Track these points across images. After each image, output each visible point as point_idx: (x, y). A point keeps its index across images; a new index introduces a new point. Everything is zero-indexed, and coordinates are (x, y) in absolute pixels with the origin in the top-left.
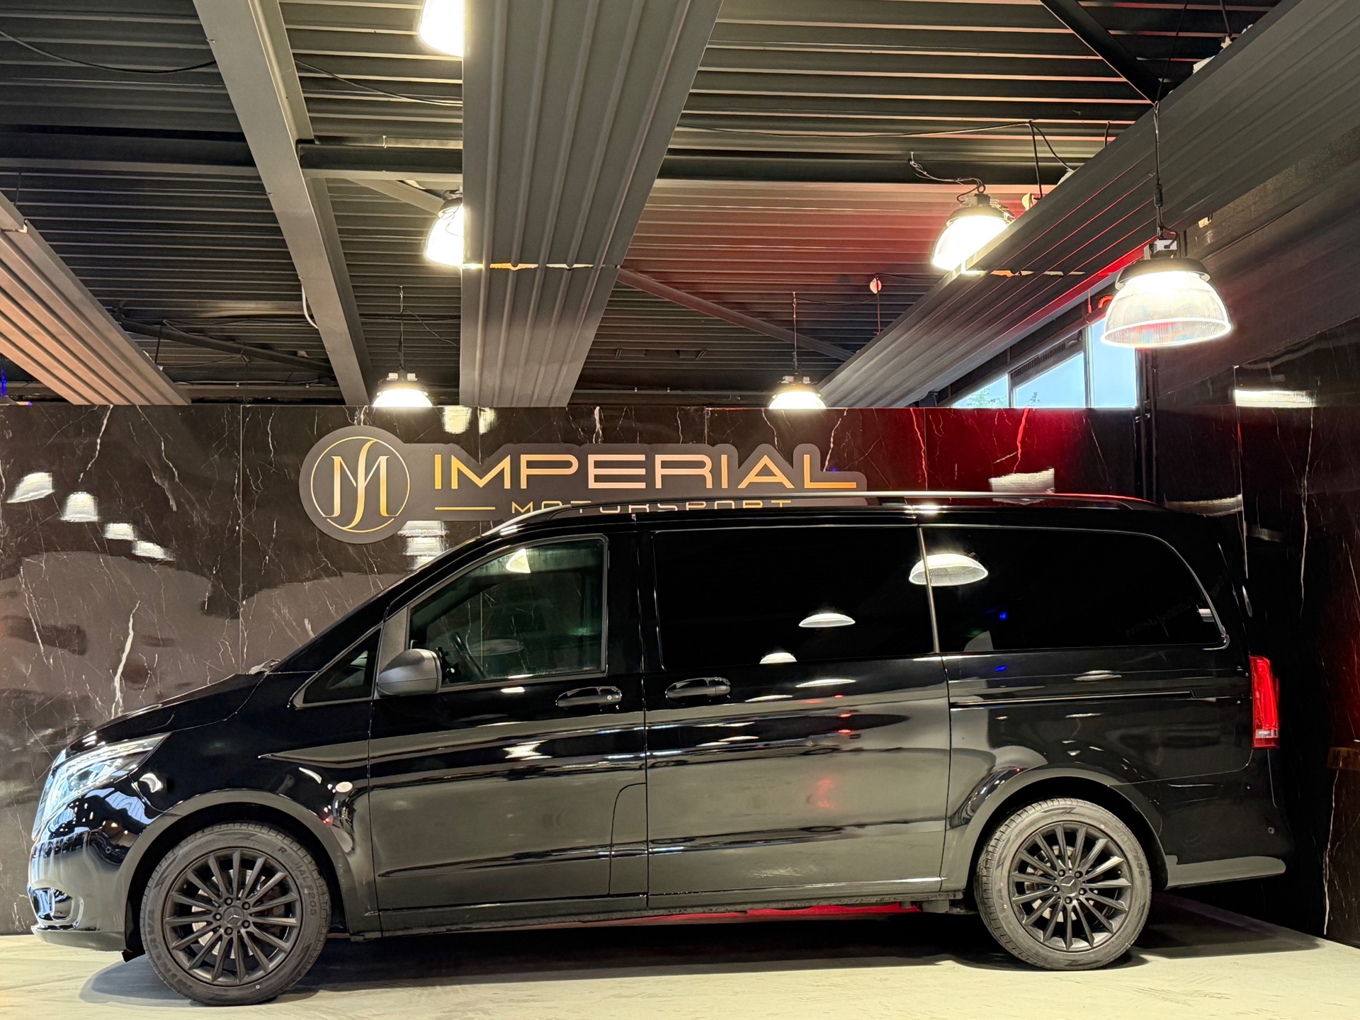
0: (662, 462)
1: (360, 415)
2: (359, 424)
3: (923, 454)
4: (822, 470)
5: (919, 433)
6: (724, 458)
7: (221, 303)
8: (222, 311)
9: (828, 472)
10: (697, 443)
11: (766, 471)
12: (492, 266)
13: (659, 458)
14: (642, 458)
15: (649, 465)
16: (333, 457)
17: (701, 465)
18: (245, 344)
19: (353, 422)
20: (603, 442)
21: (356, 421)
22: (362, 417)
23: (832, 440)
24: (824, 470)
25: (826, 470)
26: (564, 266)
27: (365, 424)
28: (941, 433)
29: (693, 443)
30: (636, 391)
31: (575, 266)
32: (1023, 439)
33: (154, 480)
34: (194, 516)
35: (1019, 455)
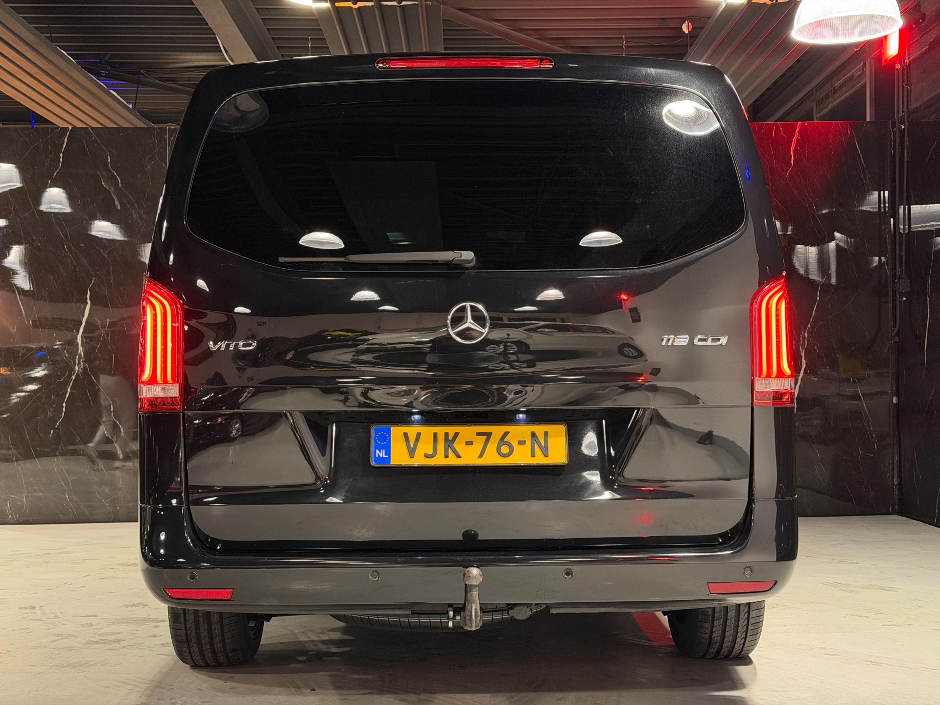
12: (337, 4)
26: (395, 3)
31: (404, 3)
32: (796, 148)
33: (103, 185)
34: (134, 213)
35: (792, 162)
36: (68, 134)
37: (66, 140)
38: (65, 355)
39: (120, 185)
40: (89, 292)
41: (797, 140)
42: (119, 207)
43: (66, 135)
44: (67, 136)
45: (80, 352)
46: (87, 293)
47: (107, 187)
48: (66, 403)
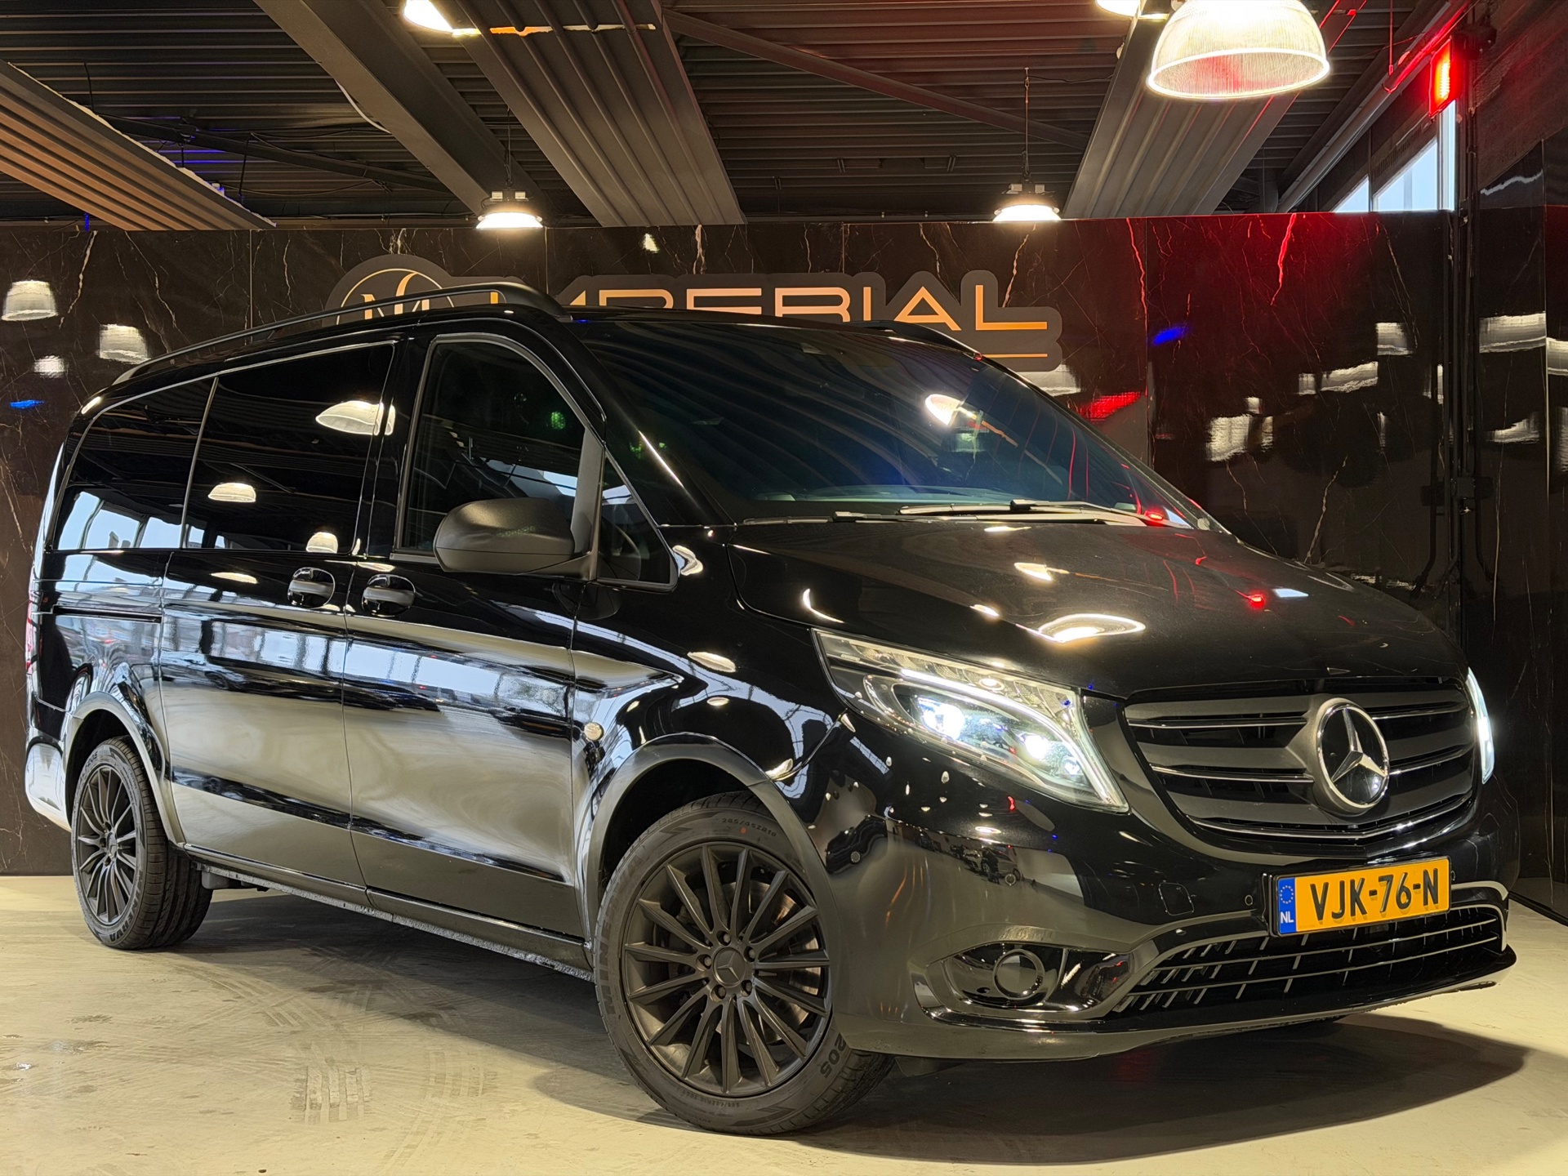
0: (785, 298)
1: (397, 240)
2: (395, 252)
3: (1142, 282)
4: (1000, 305)
5: (1137, 253)
6: (867, 291)
7: (311, 107)
8: (315, 119)
9: (1007, 308)
10: (830, 272)
11: (923, 309)
12: (494, 30)
13: (780, 293)
14: (757, 292)
15: (767, 301)
16: (364, 295)
17: (836, 300)
18: (368, 164)
19: (388, 248)
20: (705, 271)
21: (391, 249)
22: (399, 242)
23: (1015, 264)
24: (1004, 306)
25: (1006, 306)
26: (586, 28)
27: (403, 252)
28: (1169, 253)
29: (825, 272)
30: (883, 216)
31: (601, 27)
32: (1287, 256)
33: (147, 324)
35: (1280, 280)
36: (92, 243)
37: (88, 252)
39: (175, 325)
41: (1290, 241)
44: (90, 246)
47: (154, 329)
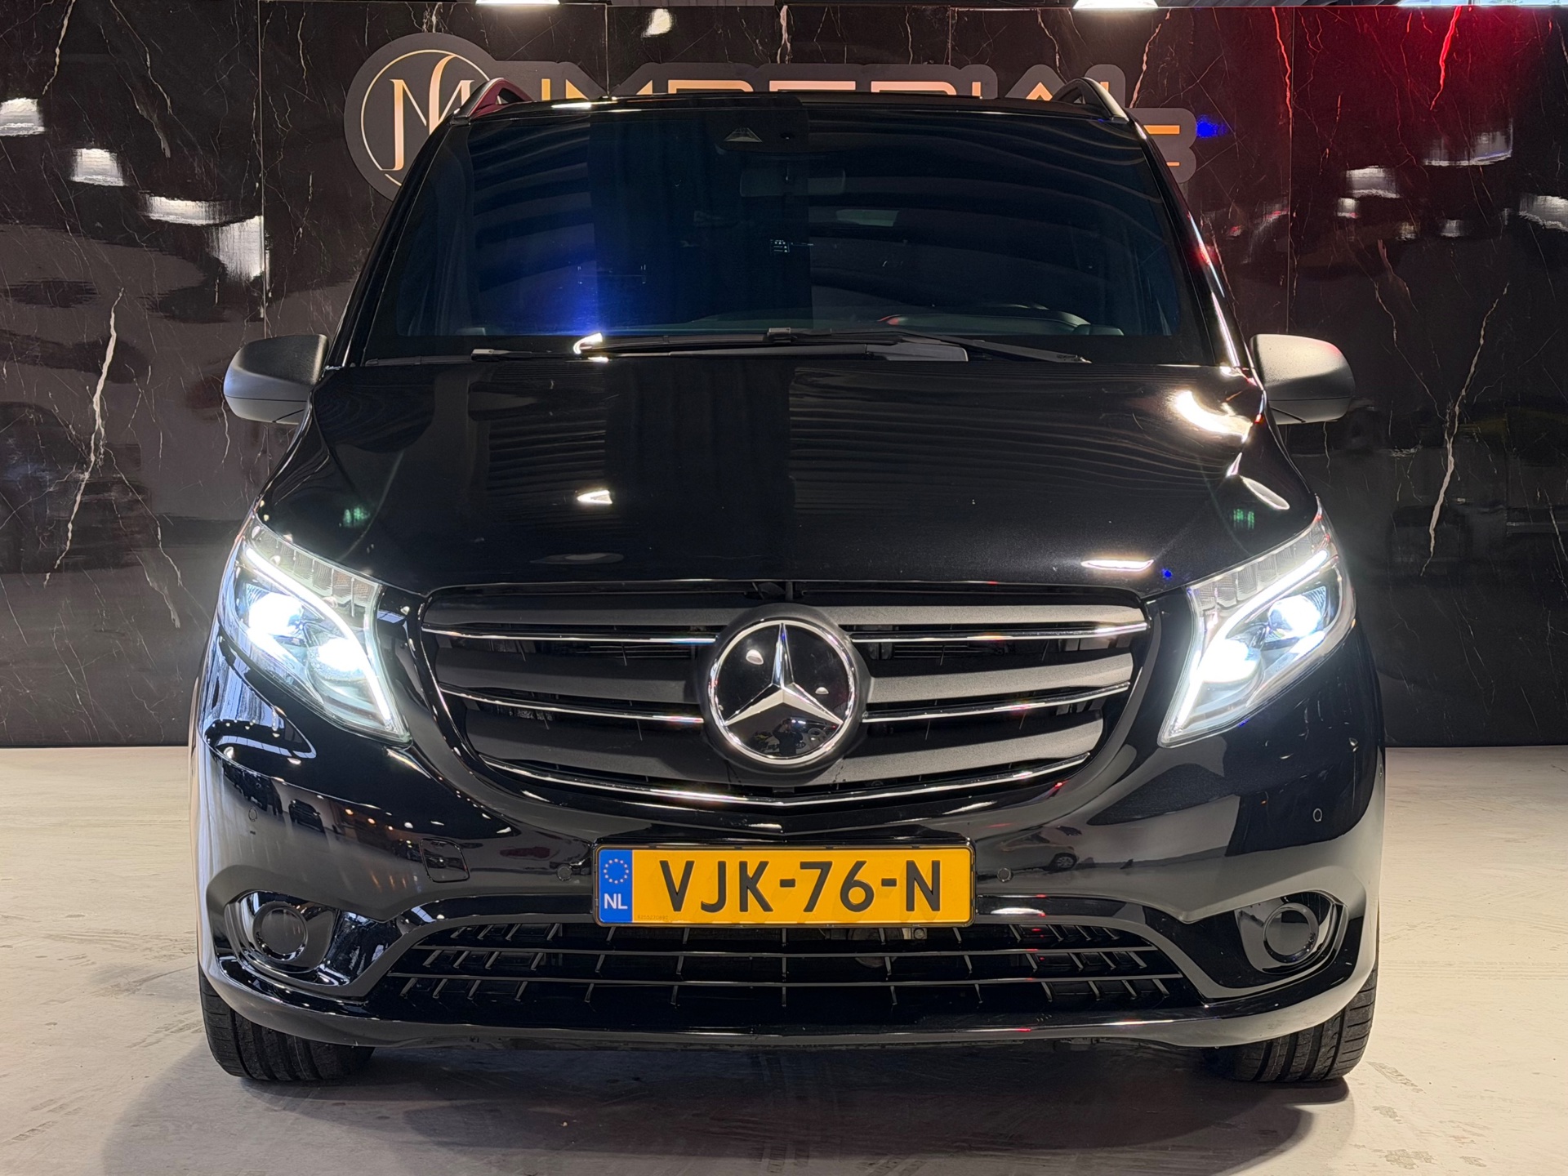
1: (431, 16)
2: (430, 30)
3: (1288, 81)
4: (1127, 105)
5: (1283, 47)
6: (976, 87)
9: (1136, 109)
13: (877, 87)
14: (850, 86)
16: (394, 81)
19: (421, 26)
20: (792, 61)
21: (425, 26)
22: (434, 19)
23: (1145, 58)
24: (1131, 106)
25: (1134, 107)
27: (438, 30)
28: (1318, 47)
29: (929, 63)
32: (1449, 55)
33: (137, 110)
34: (196, 165)
35: (1441, 82)
36: (69, 11)
37: (66, 22)
38: (71, 435)
39: (170, 110)
40: (113, 315)
41: (1454, 37)
42: (168, 154)
43: (66, 13)
44: (68, 15)
45: (99, 428)
46: (111, 317)
47: (145, 115)
48: (72, 523)
